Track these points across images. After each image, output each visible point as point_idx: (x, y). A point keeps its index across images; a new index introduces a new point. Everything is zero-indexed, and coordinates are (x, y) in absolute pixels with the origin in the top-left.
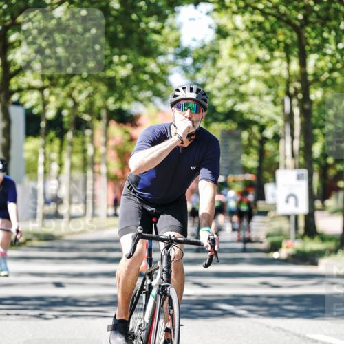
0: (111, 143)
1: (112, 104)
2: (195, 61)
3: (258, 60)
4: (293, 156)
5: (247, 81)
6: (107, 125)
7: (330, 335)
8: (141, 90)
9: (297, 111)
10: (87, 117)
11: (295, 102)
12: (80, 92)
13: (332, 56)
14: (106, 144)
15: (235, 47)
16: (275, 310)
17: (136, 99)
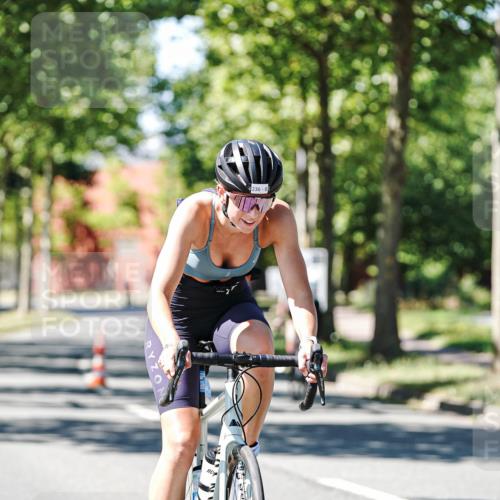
0: (58, 208)
1: (59, 153)
2: (177, 96)
3: (263, 98)
4: (308, 230)
5: (247, 126)
6: (52, 183)
7: (349, 480)
8: (100, 134)
9: (314, 169)
10: (24, 172)
11: (313, 155)
12: (17, 136)
13: (365, 93)
14: (49, 209)
15: (232, 78)
16: (276, 444)
17: (93, 148)
